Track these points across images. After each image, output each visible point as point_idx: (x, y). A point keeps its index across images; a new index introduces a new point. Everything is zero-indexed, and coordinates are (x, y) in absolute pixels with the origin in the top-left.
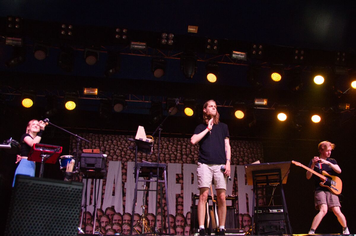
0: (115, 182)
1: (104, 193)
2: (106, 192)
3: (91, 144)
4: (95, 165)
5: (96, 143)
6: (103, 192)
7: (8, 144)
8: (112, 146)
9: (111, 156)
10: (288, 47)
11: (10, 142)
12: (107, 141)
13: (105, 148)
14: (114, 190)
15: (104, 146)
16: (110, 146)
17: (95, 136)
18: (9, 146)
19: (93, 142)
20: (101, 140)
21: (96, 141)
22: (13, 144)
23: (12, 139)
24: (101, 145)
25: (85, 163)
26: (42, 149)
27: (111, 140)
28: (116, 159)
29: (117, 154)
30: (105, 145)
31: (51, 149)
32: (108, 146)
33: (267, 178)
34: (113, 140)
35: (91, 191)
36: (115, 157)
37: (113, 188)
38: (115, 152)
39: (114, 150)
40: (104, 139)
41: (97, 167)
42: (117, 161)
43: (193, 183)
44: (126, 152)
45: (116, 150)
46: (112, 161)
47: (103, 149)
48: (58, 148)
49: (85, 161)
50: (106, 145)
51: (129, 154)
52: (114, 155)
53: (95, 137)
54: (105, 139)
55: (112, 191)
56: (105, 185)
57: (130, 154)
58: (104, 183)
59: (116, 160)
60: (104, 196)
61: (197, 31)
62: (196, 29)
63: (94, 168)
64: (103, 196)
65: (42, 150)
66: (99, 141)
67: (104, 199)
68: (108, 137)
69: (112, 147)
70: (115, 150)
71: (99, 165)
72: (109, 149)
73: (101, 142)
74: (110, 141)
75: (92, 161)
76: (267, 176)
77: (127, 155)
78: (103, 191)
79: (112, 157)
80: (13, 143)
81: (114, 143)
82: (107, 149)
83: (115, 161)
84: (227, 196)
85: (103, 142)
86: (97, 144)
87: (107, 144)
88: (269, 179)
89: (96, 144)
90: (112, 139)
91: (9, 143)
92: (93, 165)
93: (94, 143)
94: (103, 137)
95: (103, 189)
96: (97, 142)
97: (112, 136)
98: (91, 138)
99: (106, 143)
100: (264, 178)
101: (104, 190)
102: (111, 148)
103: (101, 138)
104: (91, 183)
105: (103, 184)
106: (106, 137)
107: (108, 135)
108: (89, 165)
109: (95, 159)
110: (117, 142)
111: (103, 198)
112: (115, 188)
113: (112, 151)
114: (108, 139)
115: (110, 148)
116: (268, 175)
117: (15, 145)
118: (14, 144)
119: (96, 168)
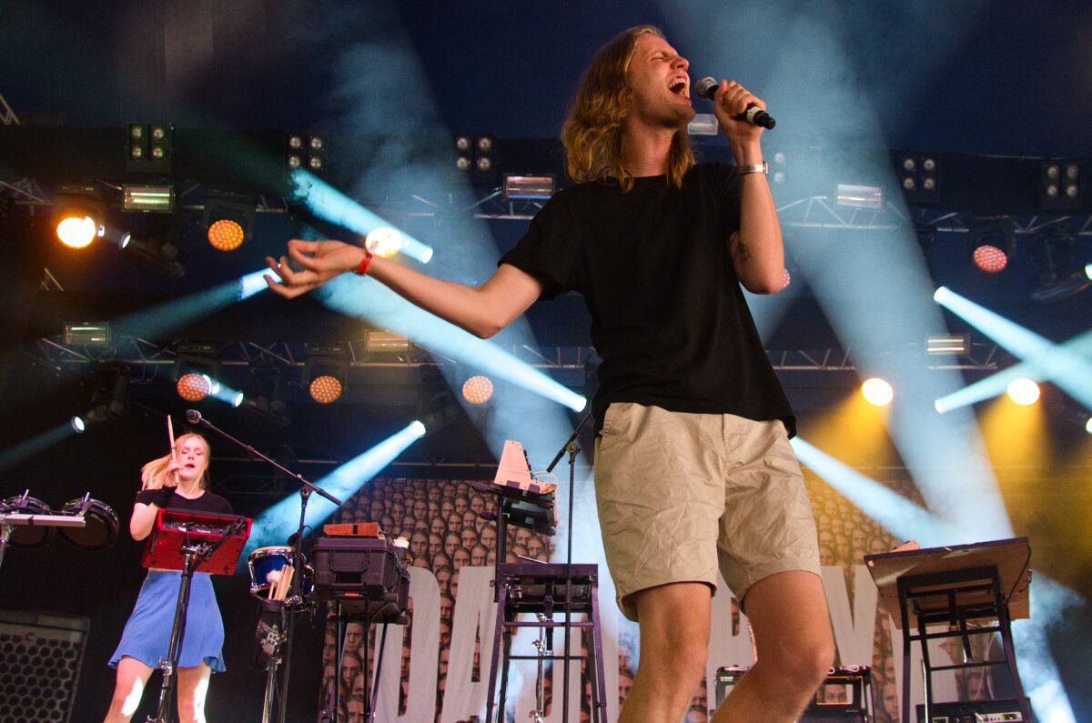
0: (481, 635)
1: (445, 674)
2: (450, 670)
3: (400, 512)
4: (363, 578)
5: (418, 509)
6: (442, 672)
7: (76, 512)
8: (469, 516)
9: (466, 550)
10: (1023, 157)
11: (82, 505)
12: (452, 501)
13: (446, 523)
14: (478, 663)
15: (443, 519)
16: (461, 517)
17: (412, 486)
18: (80, 519)
19: (405, 507)
20: (431, 497)
21: (416, 500)
22: (92, 512)
23: (90, 497)
24: (431, 514)
25: (331, 570)
26: (184, 527)
27: (466, 497)
28: (481, 558)
29: (483, 542)
30: (445, 515)
31: (216, 528)
32: (454, 518)
33: (952, 600)
34: (470, 495)
35: (402, 667)
36: (478, 552)
37: (472, 656)
38: (479, 536)
39: (474, 529)
40: (442, 495)
41: (368, 584)
42: (485, 565)
43: (738, 632)
44: (515, 535)
45: (483, 528)
46: (470, 565)
47: (440, 528)
48: (239, 522)
49: (330, 561)
50: (450, 515)
51: (523, 542)
52: (474, 547)
53: (414, 487)
54: (446, 494)
55: (471, 666)
56: (449, 648)
57: (527, 539)
58: (446, 641)
59: (483, 561)
60: (444, 685)
61: (716, 129)
62: (713, 122)
63: (358, 587)
64: (442, 682)
65: (184, 530)
66: (427, 501)
67: (446, 693)
68: (456, 487)
69: (467, 521)
70: (479, 528)
71: (377, 576)
72: (459, 526)
73: (432, 506)
74: (460, 502)
75: (351, 564)
76: (951, 593)
77: (517, 545)
78: (441, 665)
79: (469, 552)
80: (92, 509)
81: (475, 506)
82: (452, 527)
83: (479, 565)
84: (832, 671)
85: (440, 504)
86: (420, 512)
87: (452, 512)
88: (958, 603)
89: (416, 513)
90: (467, 495)
91: (81, 510)
92: (356, 577)
93: (409, 510)
94: (439, 488)
95: (442, 659)
96: (420, 505)
97: (467, 484)
98: (402, 492)
99: (447, 506)
100: (943, 602)
101: (446, 663)
102: (465, 524)
103: (434, 491)
104: (404, 642)
105: (441, 643)
106: (449, 488)
107: (454, 482)
108: (342, 576)
109: (363, 554)
110: (485, 503)
111: (443, 691)
112: (479, 655)
113: (467, 534)
114: (453, 493)
115: (461, 523)
116: (954, 589)
117: (101, 517)
118: (94, 513)
119: (365, 585)
